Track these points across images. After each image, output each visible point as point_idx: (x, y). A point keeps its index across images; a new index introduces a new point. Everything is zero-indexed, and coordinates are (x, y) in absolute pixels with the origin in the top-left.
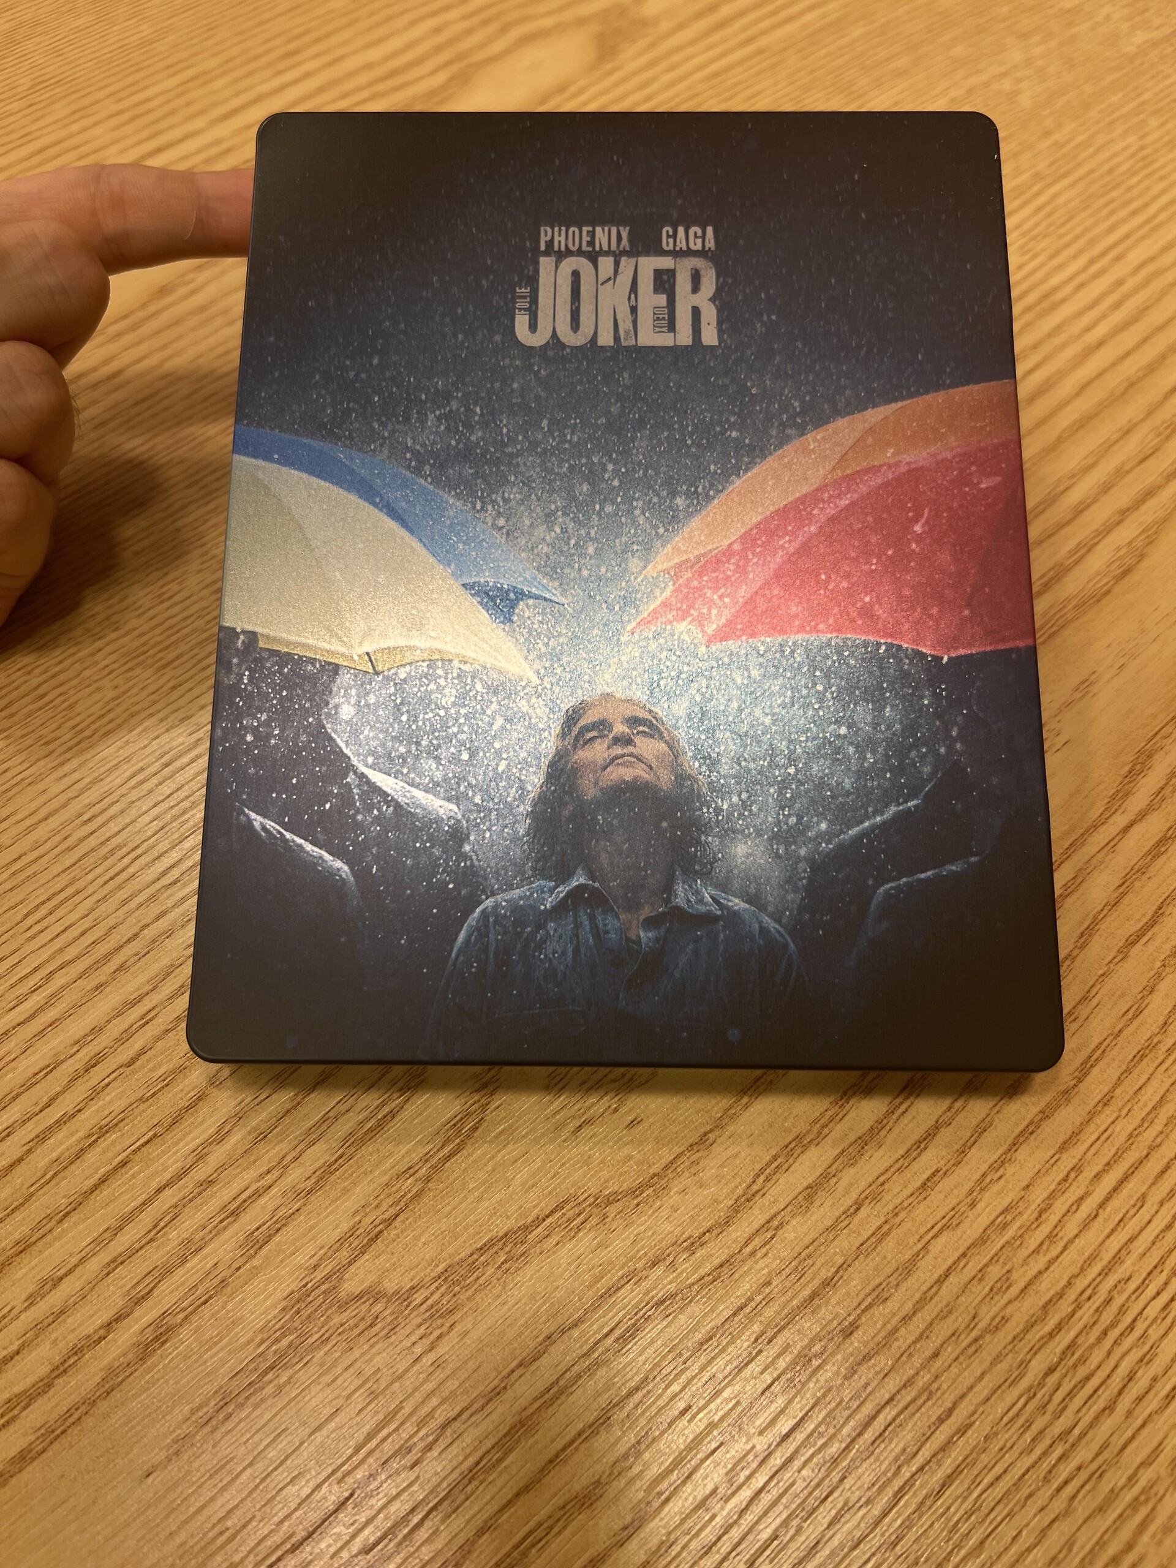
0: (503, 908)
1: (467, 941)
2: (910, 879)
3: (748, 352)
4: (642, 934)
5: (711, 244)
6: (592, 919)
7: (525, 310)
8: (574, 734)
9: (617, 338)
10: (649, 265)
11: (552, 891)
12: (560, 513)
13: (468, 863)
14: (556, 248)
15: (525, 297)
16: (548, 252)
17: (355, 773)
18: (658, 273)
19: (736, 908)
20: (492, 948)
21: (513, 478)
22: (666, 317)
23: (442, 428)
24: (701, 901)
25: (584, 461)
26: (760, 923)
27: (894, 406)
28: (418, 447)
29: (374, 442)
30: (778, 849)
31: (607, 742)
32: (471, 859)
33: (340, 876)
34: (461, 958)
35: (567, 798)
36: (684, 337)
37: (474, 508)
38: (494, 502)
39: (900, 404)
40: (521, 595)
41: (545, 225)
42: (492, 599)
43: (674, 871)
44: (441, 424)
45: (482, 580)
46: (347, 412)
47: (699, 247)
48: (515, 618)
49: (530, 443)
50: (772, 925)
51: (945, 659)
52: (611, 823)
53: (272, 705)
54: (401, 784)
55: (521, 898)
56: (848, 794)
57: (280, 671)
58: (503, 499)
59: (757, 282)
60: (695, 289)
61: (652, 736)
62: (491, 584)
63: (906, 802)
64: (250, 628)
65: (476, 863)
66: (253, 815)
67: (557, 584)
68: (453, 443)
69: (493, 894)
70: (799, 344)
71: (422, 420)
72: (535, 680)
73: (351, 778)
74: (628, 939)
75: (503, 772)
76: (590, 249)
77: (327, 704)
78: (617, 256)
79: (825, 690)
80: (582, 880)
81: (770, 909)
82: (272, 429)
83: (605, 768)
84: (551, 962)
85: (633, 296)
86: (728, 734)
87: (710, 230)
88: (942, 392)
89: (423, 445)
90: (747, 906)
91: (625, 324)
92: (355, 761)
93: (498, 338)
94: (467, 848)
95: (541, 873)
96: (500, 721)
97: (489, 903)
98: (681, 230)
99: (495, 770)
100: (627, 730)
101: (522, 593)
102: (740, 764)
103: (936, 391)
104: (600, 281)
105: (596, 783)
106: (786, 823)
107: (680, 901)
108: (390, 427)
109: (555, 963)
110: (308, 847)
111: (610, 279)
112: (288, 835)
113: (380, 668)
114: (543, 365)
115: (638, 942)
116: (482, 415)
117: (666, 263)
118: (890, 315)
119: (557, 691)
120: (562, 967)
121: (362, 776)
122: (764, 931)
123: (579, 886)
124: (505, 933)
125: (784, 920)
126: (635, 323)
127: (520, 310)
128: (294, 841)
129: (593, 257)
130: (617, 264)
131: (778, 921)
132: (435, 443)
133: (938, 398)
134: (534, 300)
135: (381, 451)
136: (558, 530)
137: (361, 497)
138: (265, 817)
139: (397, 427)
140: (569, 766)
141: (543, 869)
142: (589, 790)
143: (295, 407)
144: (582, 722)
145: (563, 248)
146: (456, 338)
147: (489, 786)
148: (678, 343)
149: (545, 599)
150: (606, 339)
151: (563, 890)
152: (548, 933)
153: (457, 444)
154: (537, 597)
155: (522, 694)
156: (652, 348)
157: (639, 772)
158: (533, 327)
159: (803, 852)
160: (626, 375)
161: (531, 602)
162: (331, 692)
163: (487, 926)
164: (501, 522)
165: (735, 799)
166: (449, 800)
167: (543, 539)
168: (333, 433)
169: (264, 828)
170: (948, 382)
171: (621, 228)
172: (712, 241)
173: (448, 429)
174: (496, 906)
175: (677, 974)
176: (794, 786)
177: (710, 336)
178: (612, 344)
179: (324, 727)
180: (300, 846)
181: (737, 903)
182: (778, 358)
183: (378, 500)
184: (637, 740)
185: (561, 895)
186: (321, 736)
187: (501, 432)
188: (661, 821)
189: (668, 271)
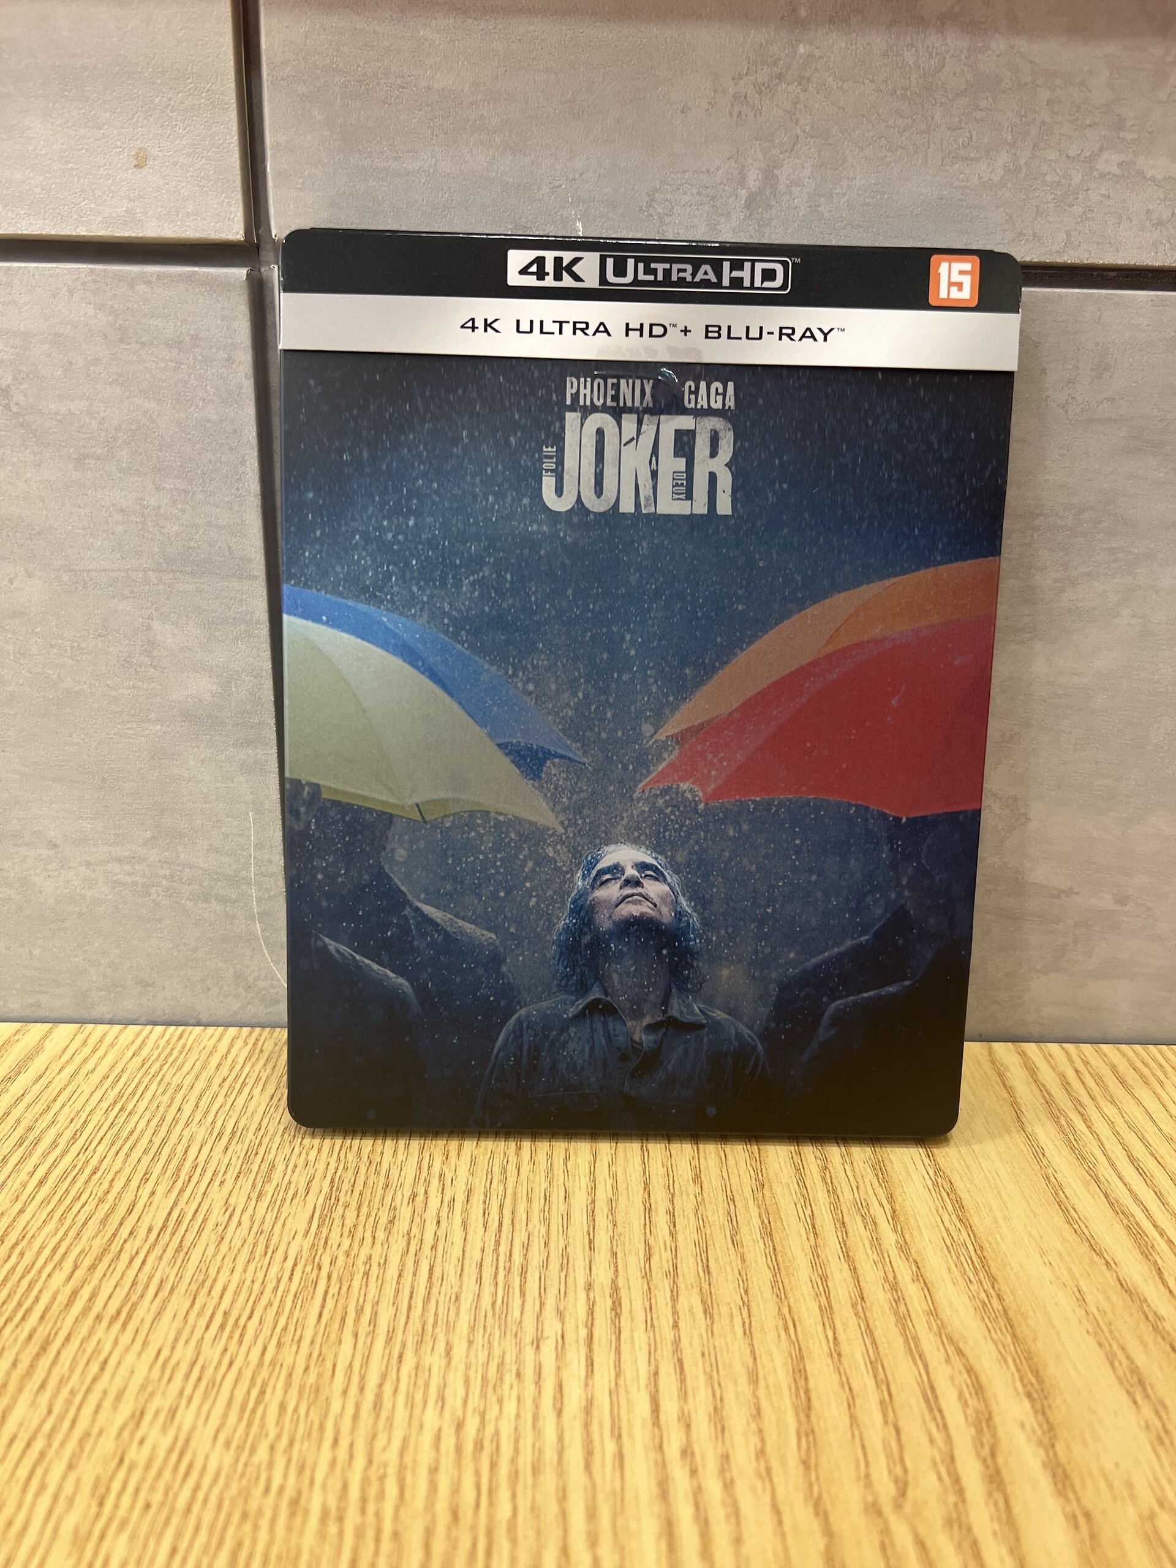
0: (534, 1016)
1: (506, 1042)
2: (855, 997)
3: (759, 523)
4: (644, 1037)
5: (731, 403)
6: (605, 1025)
7: (552, 471)
8: (592, 876)
9: (637, 505)
10: (672, 424)
11: (573, 1004)
12: (582, 680)
13: (505, 981)
14: (582, 403)
15: (551, 457)
16: (573, 408)
17: (411, 906)
18: (679, 434)
19: (719, 1018)
20: (525, 1048)
21: (541, 645)
22: (685, 482)
23: (476, 594)
24: (692, 1013)
25: (604, 630)
26: (737, 1030)
27: (888, 582)
28: (454, 613)
29: (414, 606)
30: (754, 973)
31: (619, 883)
32: (508, 978)
33: (403, 990)
34: (501, 1054)
35: (586, 930)
36: (700, 507)
37: (507, 673)
38: (524, 669)
39: (893, 580)
40: (548, 755)
41: (572, 376)
42: (524, 758)
43: (671, 990)
44: (475, 590)
45: (514, 741)
46: (388, 575)
47: (719, 405)
48: (543, 776)
49: (556, 611)
50: (746, 1032)
51: (904, 820)
52: (621, 950)
53: (338, 849)
54: (449, 916)
55: (548, 1009)
56: (814, 929)
57: (343, 819)
58: (532, 664)
59: (772, 447)
60: (713, 454)
61: (657, 879)
62: (522, 744)
63: (859, 937)
64: (314, 780)
65: (512, 980)
66: (327, 940)
67: (579, 745)
68: (487, 609)
69: (525, 1006)
70: (806, 515)
71: (458, 585)
72: (561, 830)
73: (407, 911)
74: (632, 1040)
75: (533, 906)
76: (614, 404)
77: (384, 848)
78: (641, 414)
79: (802, 843)
80: (597, 996)
81: (746, 1019)
82: (318, 590)
83: (617, 906)
84: (572, 1057)
85: (654, 458)
86: (720, 879)
87: (731, 385)
88: (932, 570)
89: (459, 611)
90: (727, 1016)
91: (646, 491)
92: (410, 897)
93: (526, 501)
94: (504, 969)
95: (563, 989)
96: (530, 864)
97: (523, 1012)
98: (703, 384)
99: (527, 905)
100: (636, 873)
101: (549, 753)
102: (728, 904)
103: (927, 567)
104: (623, 443)
105: (610, 917)
106: (763, 952)
107: (674, 1012)
108: (428, 592)
109: (575, 1058)
110: (375, 967)
111: (633, 439)
112: (358, 957)
113: (427, 818)
114: (568, 532)
115: (641, 1044)
116: (512, 582)
117: (686, 422)
118: (894, 485)
119: (578, 840)
120: (581, 1061)
121: (417, 909)
122: (739, 1036)
123: (594, 1000)
124: (535, 1036)
125: (756, 1028)
126: (655, 488)
127: (547, 471)
128: (363, 962)
129: (617, 413)
130: (640, 422)
131: (751, 1028)
132: (469, 609)
133: (927, 574)
134: (560, 462)
135: (421, 615)
136: (581, 695)
137: (404, 660)
138: (337, 941)
139: (435, 592)
140: (588, 903)
141: (566, 986)
142: (604, 922)
143: (338, 569)
144: (599, 866)
145: (588, 403)
146: (487, 500)
147: (521, 918)
148: (694, 512)
149: (569, 759)
150: (627, 506)
151: (581, 1003)
152: (569, 1035)
153: (490, 610)
154: (562, 757)
155: (548, 841)
156: (669, 517)
157: (645, 909)
158: (559, 491)
159: (774, 975)
160: (644, 544)
161: (557, 760)
162: (387, 838)
163: (521, 1030)
164: (531, 687)
165: (723, 932)
166: (489, 930)
167: (568, 705)
168: (376, 596)
169: (338, 951)
170: (939, 558)
171: (645, 381)
172: (733, 399)
173: (481, 595)
174: (528, 1015)
175: (670, 1068)
176: (770, 923)
177: (724, 506)
178: (633, 511)
179: (382, 868)
180: (369, 966)
181: (719, 1015)
182: (786, 530)
183: (420, 663)
184: (645, 882)
185: (581, 1007)
186: (381, 877)
187: (530, 601)
188: (662, 949)
189: (689, 431)
